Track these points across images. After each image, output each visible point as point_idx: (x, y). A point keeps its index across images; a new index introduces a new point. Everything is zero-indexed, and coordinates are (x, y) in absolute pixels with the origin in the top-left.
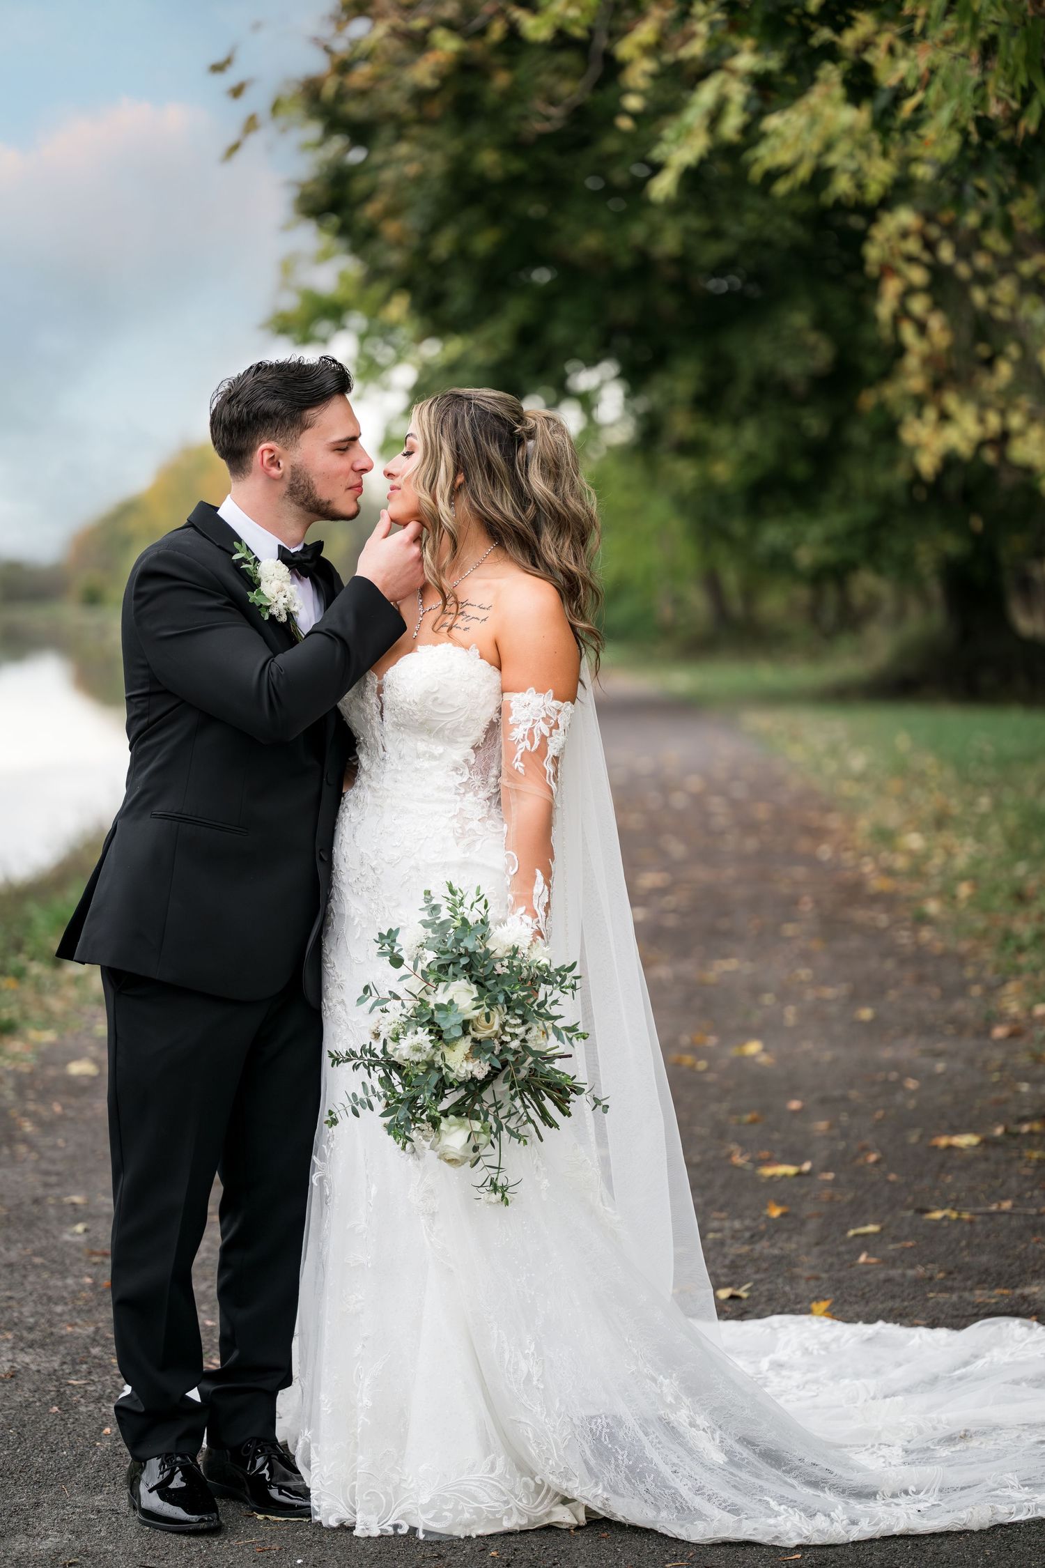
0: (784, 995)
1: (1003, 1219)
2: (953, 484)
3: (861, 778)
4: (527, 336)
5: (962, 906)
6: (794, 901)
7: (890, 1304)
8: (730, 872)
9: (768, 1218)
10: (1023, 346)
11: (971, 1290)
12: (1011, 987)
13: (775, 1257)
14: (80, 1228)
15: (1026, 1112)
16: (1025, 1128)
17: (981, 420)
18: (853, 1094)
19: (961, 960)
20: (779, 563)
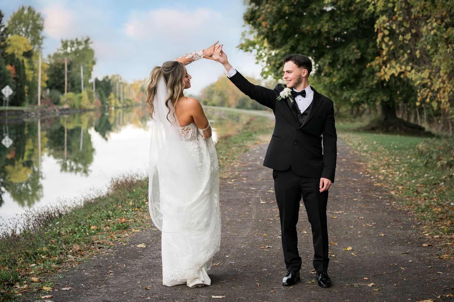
2: (392, 83)
3: (367, 152)
10: (411, 50)
17: (401, 68)
20: (347, 100)
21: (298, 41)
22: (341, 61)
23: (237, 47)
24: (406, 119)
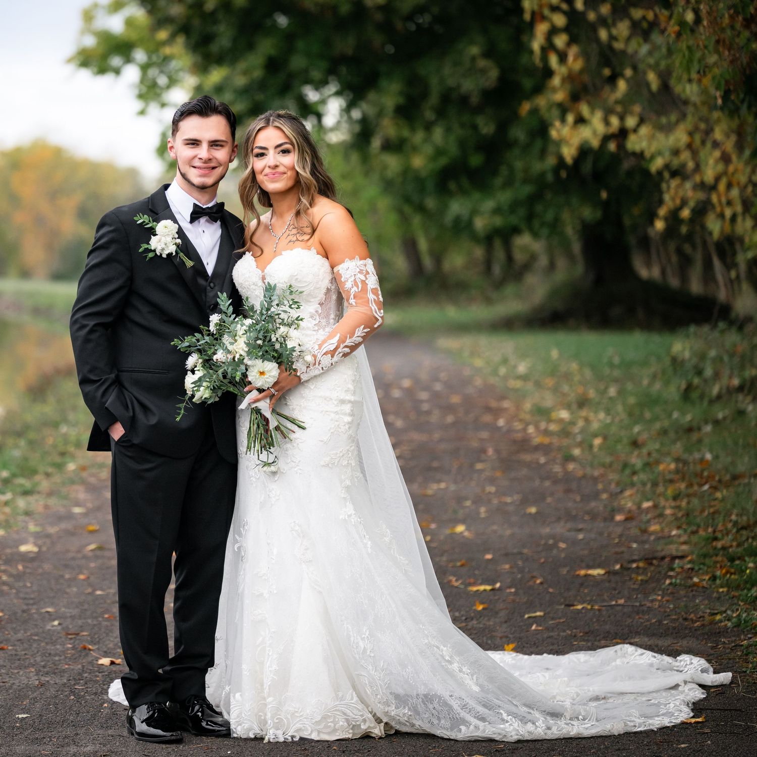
0: (478, 501)
1: (620, 608)
2: (587, 167)
3: (524, 378)
4: (273, 65)
5: (595, 450)
6: (484, 451)
7: (551, 647)
8: (437, 436)
9: (475, 610)
10: (635, 68)
11: (599, 641)
12: (628, 493)
13: (481, 628)
14: (56, 623)
15: (636, 557)
16: (634, 565)
17: (607, 122)
18: (525, 551)
19: (595, 480)
20: (462, 227)
21: (289, 38)
22: (434, 99)
23: (69, 61)
24: (674, 282)
